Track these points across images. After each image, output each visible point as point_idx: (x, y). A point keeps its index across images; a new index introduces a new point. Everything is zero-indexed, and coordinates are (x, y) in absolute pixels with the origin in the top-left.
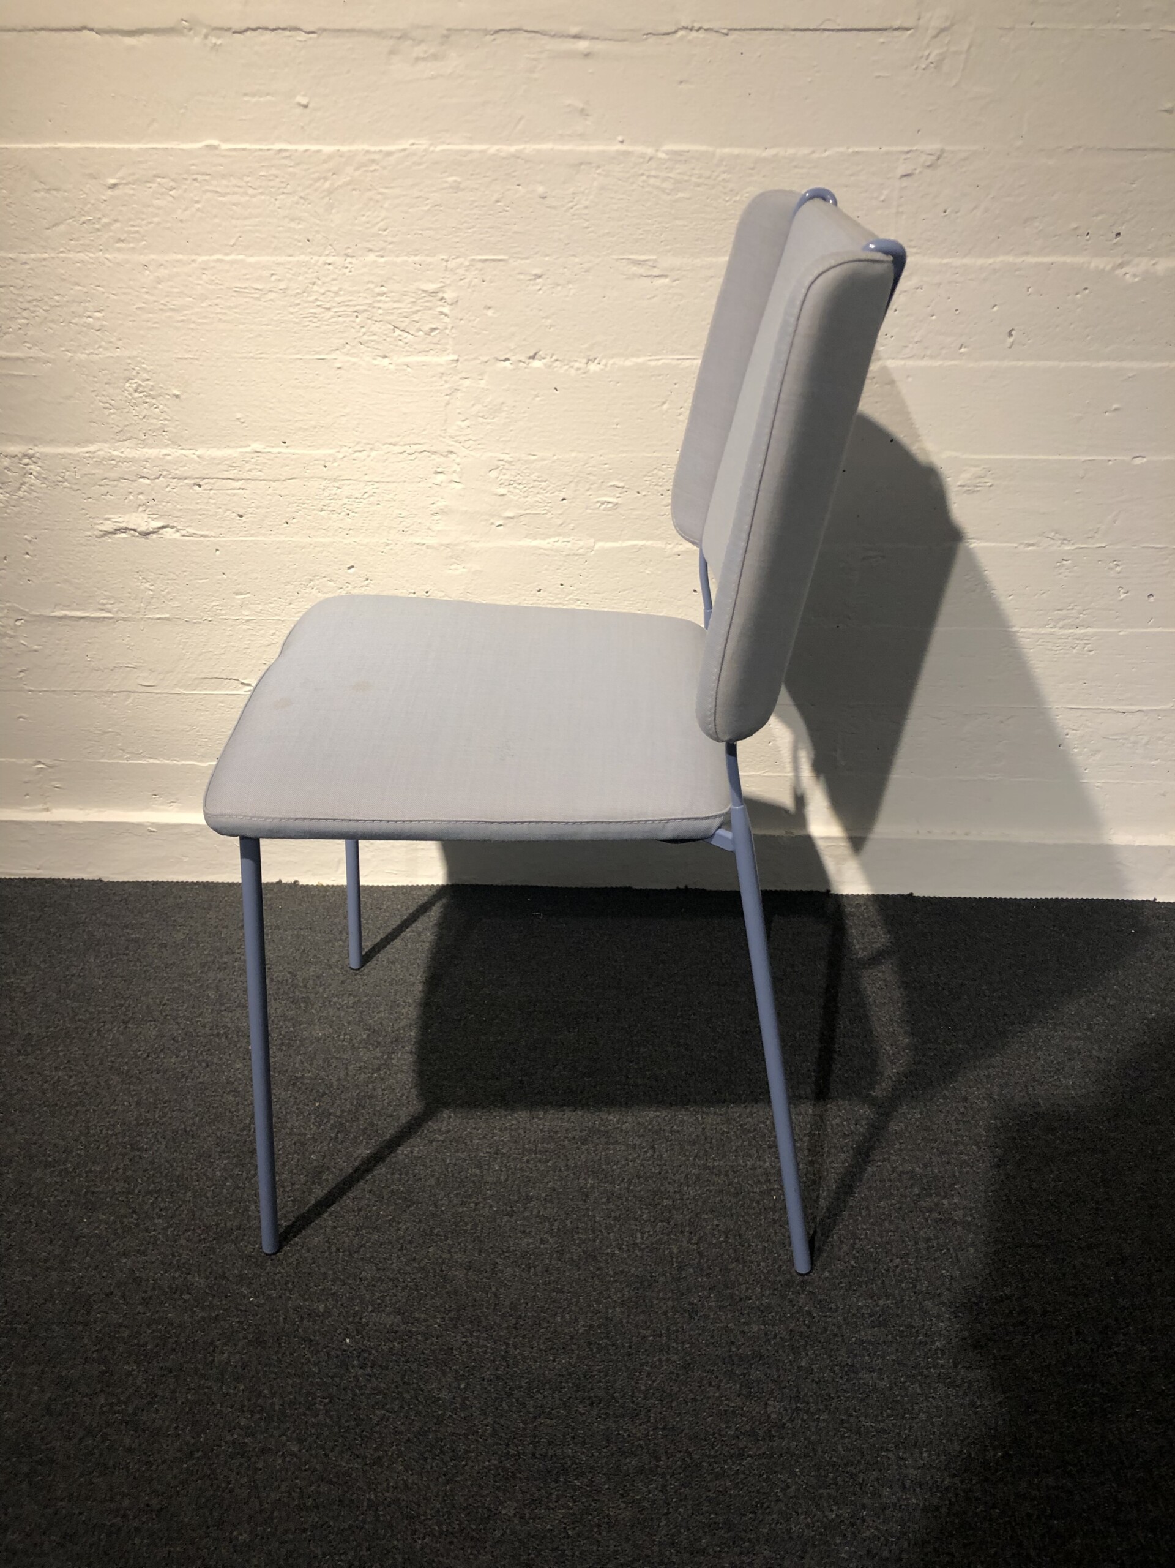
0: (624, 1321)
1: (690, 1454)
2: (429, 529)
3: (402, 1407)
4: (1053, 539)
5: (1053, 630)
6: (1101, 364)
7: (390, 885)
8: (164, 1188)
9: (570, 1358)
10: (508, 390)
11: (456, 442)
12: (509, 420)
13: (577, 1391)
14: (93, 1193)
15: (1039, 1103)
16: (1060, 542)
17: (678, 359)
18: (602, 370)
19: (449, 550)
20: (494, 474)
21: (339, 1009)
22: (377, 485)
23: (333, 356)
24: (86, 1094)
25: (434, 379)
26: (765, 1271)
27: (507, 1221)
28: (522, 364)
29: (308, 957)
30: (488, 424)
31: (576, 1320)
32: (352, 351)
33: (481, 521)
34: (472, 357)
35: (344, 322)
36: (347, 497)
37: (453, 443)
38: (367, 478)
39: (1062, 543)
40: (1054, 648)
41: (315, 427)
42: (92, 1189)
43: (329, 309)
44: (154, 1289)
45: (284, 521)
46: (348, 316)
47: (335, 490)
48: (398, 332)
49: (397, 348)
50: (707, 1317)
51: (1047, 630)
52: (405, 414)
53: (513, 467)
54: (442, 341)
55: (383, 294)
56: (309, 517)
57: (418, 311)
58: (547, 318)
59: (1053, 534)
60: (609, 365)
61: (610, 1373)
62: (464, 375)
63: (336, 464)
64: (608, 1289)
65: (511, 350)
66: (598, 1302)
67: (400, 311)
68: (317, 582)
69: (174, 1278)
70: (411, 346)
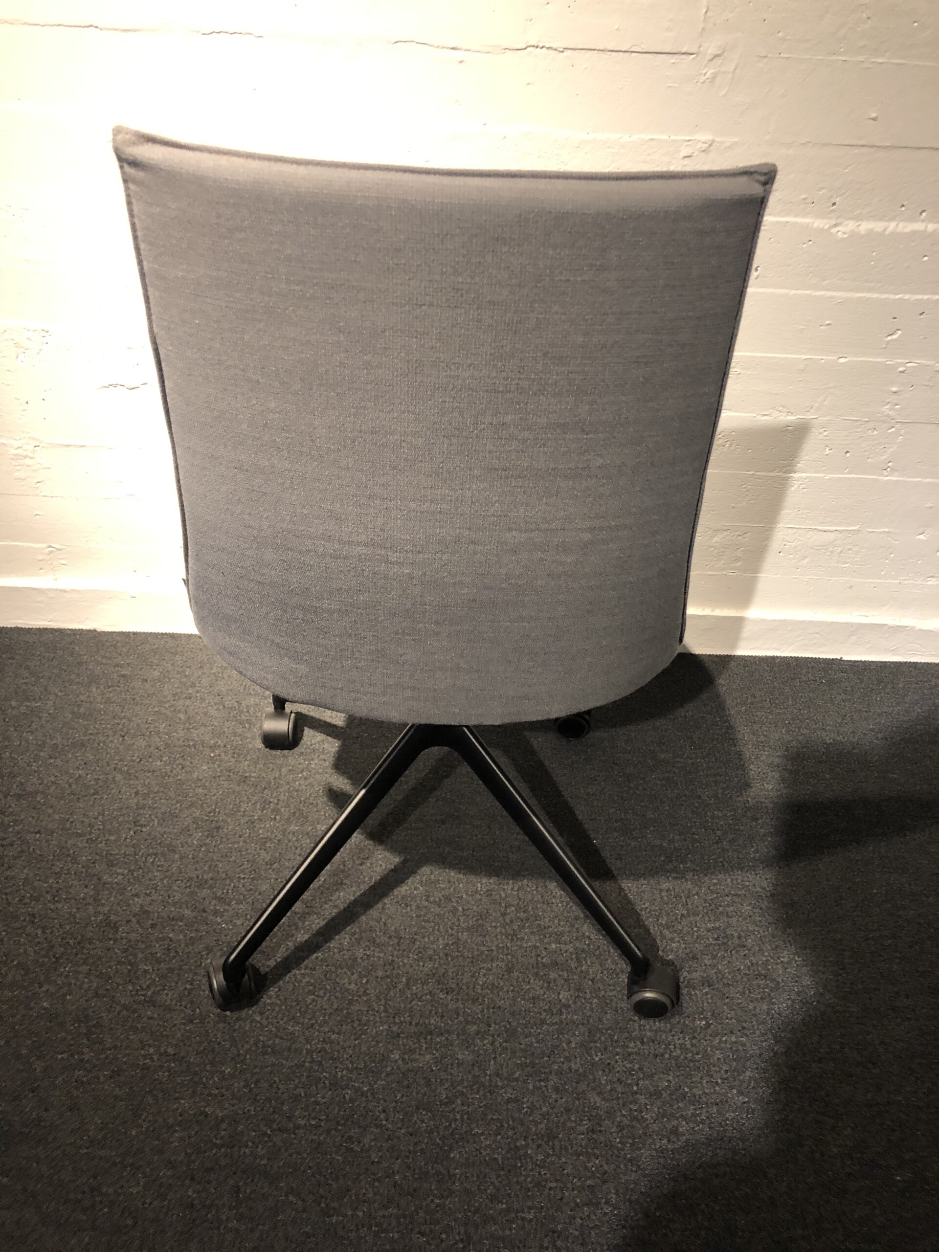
0: (469, 941)
3: (325, 994)
4: (780, 411)
6: (819, 293)
8: (159, 852)
9: (434, 964)
13: (439, 984)
14: (111, 854)
15: (748, 801)
24: (100, 787)
26: (561, 909)
31: (438, 939)
39: (788, 415)
42: (111, 852)
44: (158, 918)
50: (523, 939)
61: (460, 973)
64: (459, 920)
69: (172, 911)
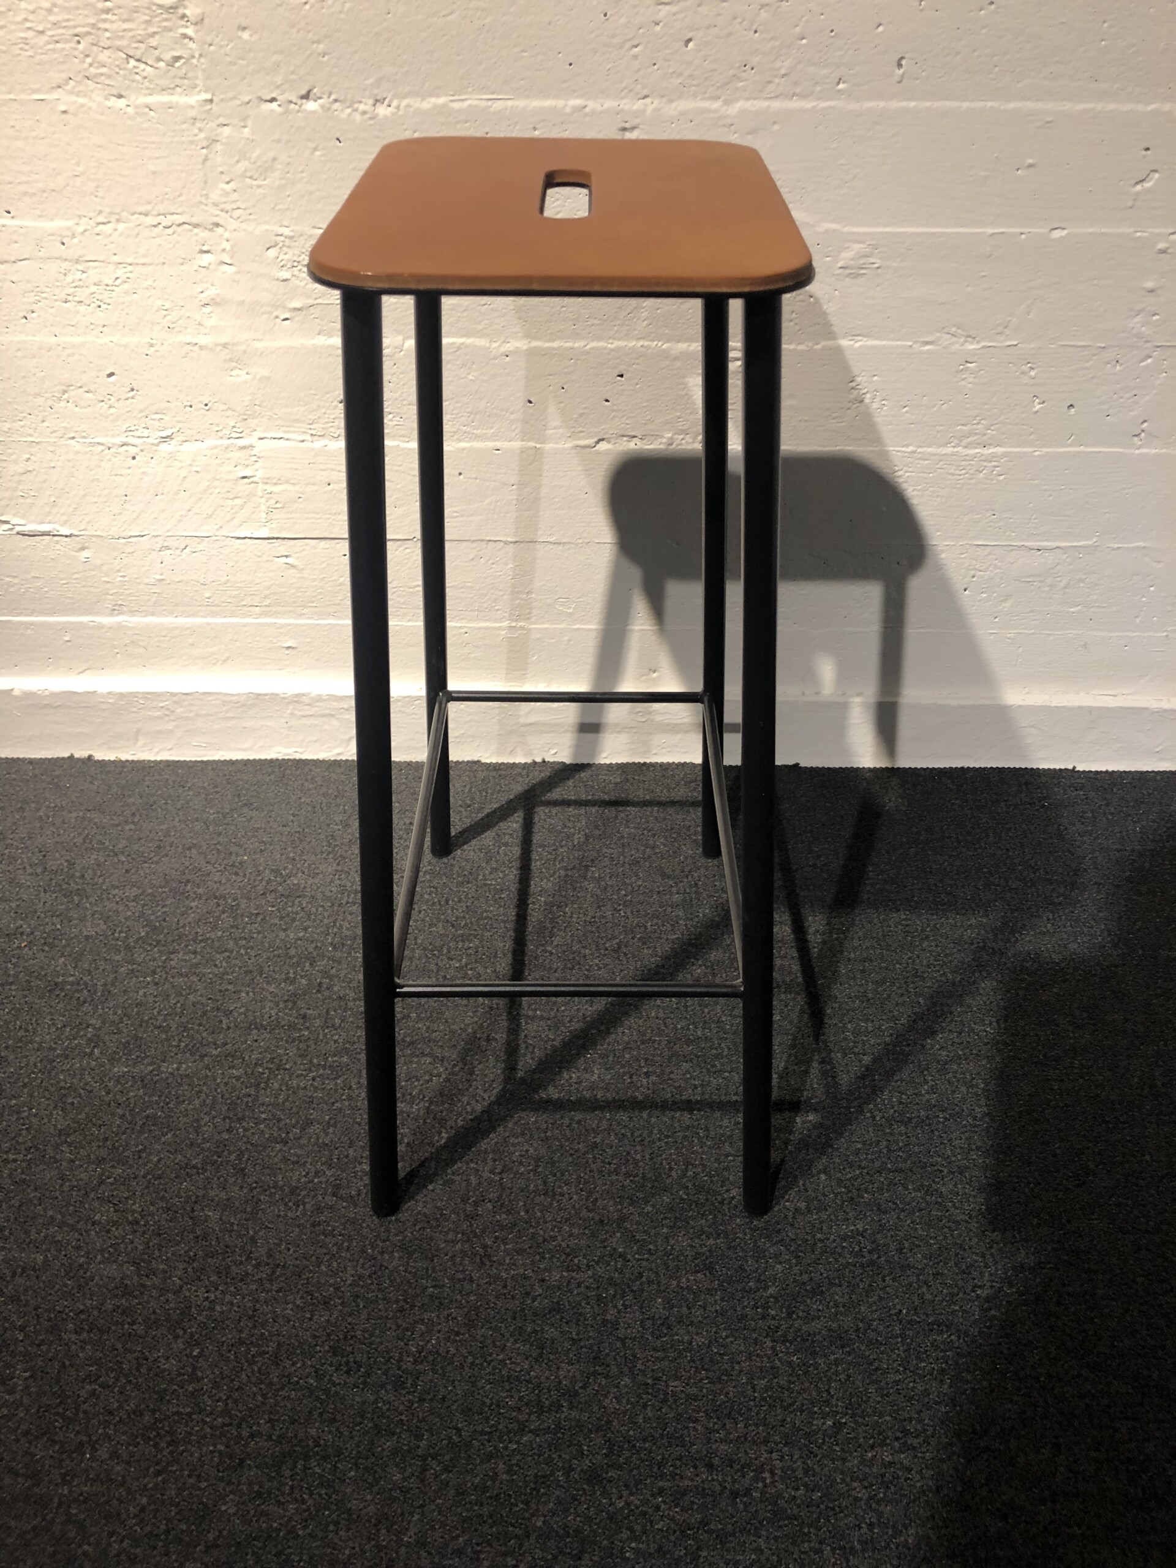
1: (458, 1430)
2: (200, 324)
4: (955, 336)
5: (956, 450)
6: (1011, 105)
7: (199, 759)
10: (279, 141)
11: (222, 210)
12: (284, 182)
16: (962, 339)
17: (488, 100)
18: (393, 114)
19: (227, 351)
20: (272, 253)
21: (117, 903)
22: (130, 268)
23: (55, 95)
25: (184, 126)
27: (281, 1150)
28: (292, 106)
29: (90, 843)
30: (260, 186)
32: (77, 89)
33: (263, 314)
34: (230, 95)
35: (64, 49)
36: (95, 284)
37: (219, 212)
38: (116, 259)
39: (966, 341)
40: (957, 472)
41: (44, 191)
43: (42, 32)
45: (22, 315)
46: (67, 41)
47: (79, 275)
48: (132, 62)
49: (134, 84)
51: (949, 450)
52: (154, 173)
53: (294, 244)
54: (190, 75)
55: (107, 11)
56: (51, 310)
57: (155, 33)
58: (318, 42)
59: (954, 329)
60: (402, 108)
62: (221, 120)
63: (75, 241)
65: (278, 87)
66: (373, 1246)
67: (131, 34)
68: (72, 393)
70: (150, 81)
